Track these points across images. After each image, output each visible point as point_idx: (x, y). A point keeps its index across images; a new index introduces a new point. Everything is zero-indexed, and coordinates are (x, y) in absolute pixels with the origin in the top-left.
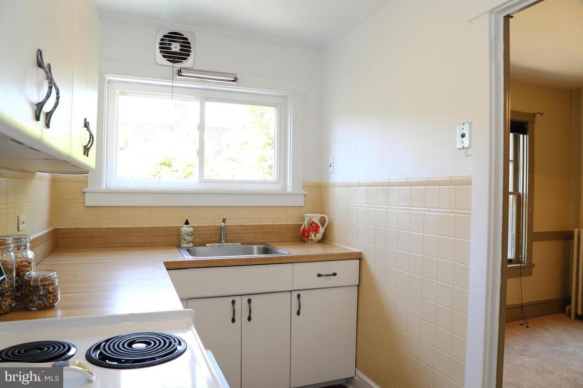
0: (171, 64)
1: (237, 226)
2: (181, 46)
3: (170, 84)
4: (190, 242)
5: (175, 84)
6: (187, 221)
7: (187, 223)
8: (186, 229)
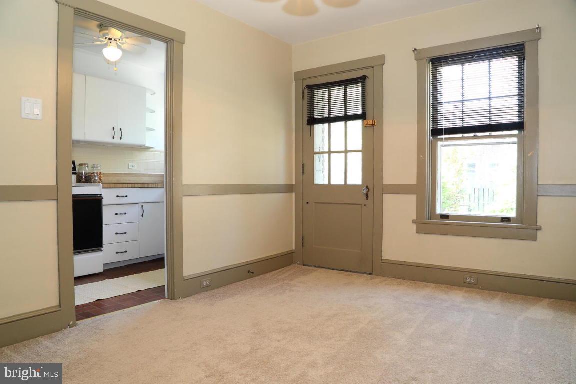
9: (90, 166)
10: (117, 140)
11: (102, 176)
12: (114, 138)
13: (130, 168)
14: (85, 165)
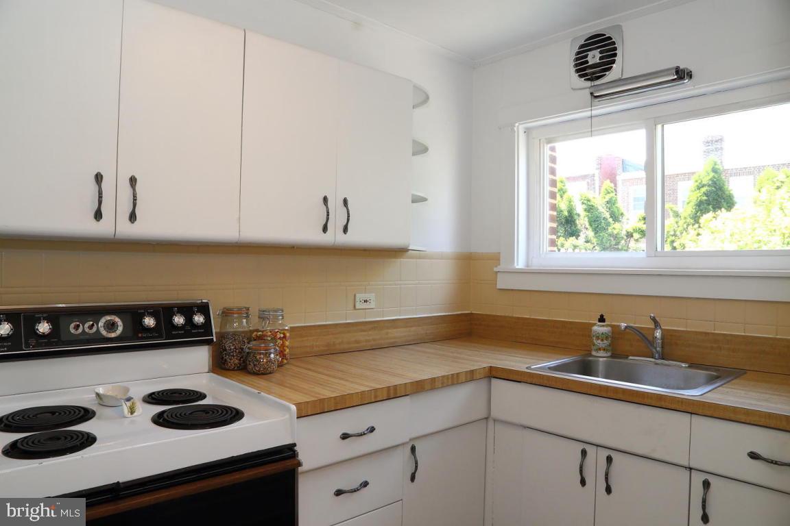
0: (589, 84)
1: (696, 333)
2: (601, 53)
3: (588, 114)
4: (600, 349)
5: (594, 113)
6: (602, 316)
7: (602, 319)
8: (599, 329)
9: (254, 312)
10: (335, 237)
11: (287, 343)
12: (325, 229)
13: (358, 306)
14: (240, 311)
